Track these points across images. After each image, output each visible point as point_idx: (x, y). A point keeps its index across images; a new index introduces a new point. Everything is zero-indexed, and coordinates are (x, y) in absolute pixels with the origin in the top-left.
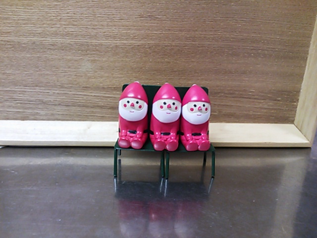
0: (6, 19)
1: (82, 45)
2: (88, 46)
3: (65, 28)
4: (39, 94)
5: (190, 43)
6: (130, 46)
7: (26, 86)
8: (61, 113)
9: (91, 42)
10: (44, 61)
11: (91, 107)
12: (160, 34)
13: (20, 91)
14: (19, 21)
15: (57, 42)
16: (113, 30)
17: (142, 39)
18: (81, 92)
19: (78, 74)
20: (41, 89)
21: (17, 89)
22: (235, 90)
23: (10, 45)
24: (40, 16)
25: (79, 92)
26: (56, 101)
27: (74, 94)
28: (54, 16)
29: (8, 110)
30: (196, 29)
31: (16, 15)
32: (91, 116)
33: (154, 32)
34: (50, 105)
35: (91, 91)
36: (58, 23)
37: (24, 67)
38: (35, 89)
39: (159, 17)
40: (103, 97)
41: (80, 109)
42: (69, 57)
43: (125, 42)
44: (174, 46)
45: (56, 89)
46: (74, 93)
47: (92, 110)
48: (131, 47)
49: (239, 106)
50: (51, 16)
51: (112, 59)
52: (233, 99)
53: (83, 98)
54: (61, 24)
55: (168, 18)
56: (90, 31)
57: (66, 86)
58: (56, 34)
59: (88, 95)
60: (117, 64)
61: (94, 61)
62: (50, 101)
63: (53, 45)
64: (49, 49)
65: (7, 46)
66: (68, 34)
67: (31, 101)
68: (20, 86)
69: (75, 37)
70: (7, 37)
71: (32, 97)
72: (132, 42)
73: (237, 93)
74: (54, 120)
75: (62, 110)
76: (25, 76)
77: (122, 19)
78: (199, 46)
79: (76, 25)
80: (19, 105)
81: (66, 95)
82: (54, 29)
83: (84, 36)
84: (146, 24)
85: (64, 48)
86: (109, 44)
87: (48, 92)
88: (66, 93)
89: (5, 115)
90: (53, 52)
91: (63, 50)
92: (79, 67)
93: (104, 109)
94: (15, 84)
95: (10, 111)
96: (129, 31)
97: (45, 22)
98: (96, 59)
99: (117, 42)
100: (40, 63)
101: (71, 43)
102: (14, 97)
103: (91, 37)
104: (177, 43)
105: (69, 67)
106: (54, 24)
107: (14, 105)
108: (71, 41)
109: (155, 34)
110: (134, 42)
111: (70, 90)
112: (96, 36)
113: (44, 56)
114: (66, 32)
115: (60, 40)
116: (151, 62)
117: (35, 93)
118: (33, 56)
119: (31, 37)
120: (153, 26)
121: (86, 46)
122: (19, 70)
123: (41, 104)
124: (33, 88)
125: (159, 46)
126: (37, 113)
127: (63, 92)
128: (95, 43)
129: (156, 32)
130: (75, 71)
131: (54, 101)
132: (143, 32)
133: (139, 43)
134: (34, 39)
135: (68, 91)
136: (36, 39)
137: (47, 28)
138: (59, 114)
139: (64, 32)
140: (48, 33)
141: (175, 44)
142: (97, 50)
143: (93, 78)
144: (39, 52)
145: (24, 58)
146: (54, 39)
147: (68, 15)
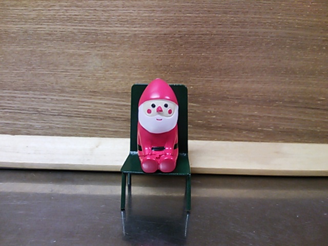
1: (88, 34)
2: (97, 34)
3: (66, 10)
4: (33, 101)
5: (238, 30)
6: (154, 34)
7: (17, 90)
8: (62, 126)
9: (101, 30)
10: (39, 56)
11: (101, 119)
12: (196, 17)
13: (8, 97)
15: (56, 30)
16: (131, 13)
17: (170, 25)
18: (87, 98)
19: (83, 74)
20: (35, 94)
21: (5, 93)
22: (298, 98)
25: (84, 98)
26: (55, 110)
27: (79, 101)
30: (247, 10)
32: (101, 130)
33: (188, 15)
34: (47, 115)
35: (100, 97)
36: (57, 4)
37: (13, 64)
38: (28, 94)
40: (117, 105)
41: (85, 121)
42: (71, 51)
43: (146, 29)
44: (214, 35)
45: (54, 94)
46: (78, 99)
47: (101, 122)
48: (155, 36)
49: (302, 120)
51: (129, 54)
52: (295, 110)
53: (89, 106)
54: (60, 6)
56: (99, 14)
57: (67, 90)
58: (53, 19)
59: (97, 103)
60: (135, 60)
61: (104, 56)
62: (48, 109)
64: (46, 39)
66: (69, 19)
67: (23, 110)
68: (9, 90)
69: (80, 23)
71: (24, 104)
72: (156, 29)
73: (301, 101)
75: (62, 121)
76: (14, 77)
78: (250, 34)
79: (81, 7)
80: (8, 114)
81: (68, 102)
82: (52, 13)
83: (91, 22)
84: (176, 4)
85: (64, 38)
86: (125, 32)
87: (44, 99)
88: (67, 100)
90: (50, 45)
91: (63, 41)
92: (85, 64)
93: (117, 122)
94: (2, 87)
96: (152, 14)
97: (40, 3)
98: (108, 53)
99: (136, 29)
100: (33, 59)
101: (75, 31)
102: (1, 105)
103: (100, 23)
104: (220, 30)
105: (72, 64)
106: (51, 6)
108: (74, 29)
109: (190, 17)
110: (159, 29)
111: (73, 95)
112: (107, 21)
113: (39, 49)
114: (67, 16)
115: (59, 27)
116: (182, 57)
117: (28, 99)
118: (24, 50)
119: (22, 24)
120: (186, 6)
121: (93, 35)
122: (7, 68)
123: (36, 114)
124: (24, 92)
125: (194, 35)
126: (31, 125)
127: (64, 98)
128: (107, 30)
129: (190, 15)
130: (79, 70)
131: (52, 110)
132: (172, 15)
133: (166, 30)
134: (26, 26)
135: (71, 97)
136: (28, 26)
137: (42, 11)
138: (59, 128)
139: (65, 17)
140: (43, 18)
141: (217, 31)
142: (109, 41)
143: (103, 80)
144: (32, 44)
145: (13, 53)
146: (52, 26)
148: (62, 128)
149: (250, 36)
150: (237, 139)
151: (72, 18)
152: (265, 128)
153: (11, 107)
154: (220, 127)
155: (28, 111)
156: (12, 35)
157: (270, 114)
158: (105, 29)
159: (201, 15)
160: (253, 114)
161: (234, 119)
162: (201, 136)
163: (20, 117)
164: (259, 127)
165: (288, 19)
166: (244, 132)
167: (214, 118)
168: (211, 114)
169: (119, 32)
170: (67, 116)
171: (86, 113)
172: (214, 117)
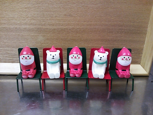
0: (4, 17)
1: (38, 29)
2: (41, 29)
3: (30, 21)
5: (89, 27)
7: (14, 48)
9: (43, 28)
10: (21, 36)
12: (75, 23)
13: (11, 50)
14: (9, 18)
16: (53, 22)
17: (66, 26)
19: (37, 42)
21: (9, 49)
23: (5, 29)
24: (18, 16)
28: (25, 16)
29: (6, 58)
30: (92, 20)
31: (7, 16)
33: (72, 22)
36: (27, 19)
37: (12, 39)
39: (74, 15)
42: (32, 34)
43: (58, 27)
44: (81, 29)
48: (61, 29)
50: (23, 16)
51: (52, 35)
54: (28, 19)
55: (78, 16)
56: (42, 22)
58: (26, 24)
60: (55, 37)
61: (44, 36)
63: (25, 29)
65: (4, 30)
66: (31, 24)
68: (11, 47)
70: (4, 25)
76: (12, 43)
77: (56, 17)
78: (93, 28)
79: (35, 20)
80: (10, 56)
82: (25, 22)
83: (39, 25)
84: (68, 19)
85: (29, 30)
86: (51, 28)
89: (4, 60)
90: (25, 32)
92: (37, 39)
94: (8, 46)
96: (60, 22)
97: (21, 18)
98: (45, 35)
99: (54, 27)
100: (19, 37)
101: (33, 28)
102: (8, 53)
103: (42, 25)
104: (83, 27)
105: (33, 39)
106: (25, 19)
107: (8, 56)
108: (33, 27)
109: (72, 23)
112: (45, 25)
113: (21, 34)
115: (28, 26)
116: (71, 36)
118: (16, 34)
119: (15, 26)
120: (71, 19)
122: (10, 40)
124: (16, 48)
125: (74, 29)
130: (35, 41)
132: (67, 22)
136: (17, 26)
137: (22, 21)
140: (22, 23)
142: (45, 31)
143: (44, 44)
144: (18, 32)
145: (12, 35)
146: (25, 26)
147: (31, 15)
149: (93, 29)
153: (11, 53)
156: (11, 29)
163: (15, 57)
165: (106, 23)
169: (49, 28)
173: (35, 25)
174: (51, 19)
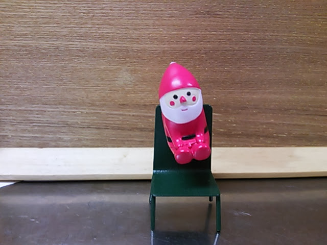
0: (22, 17)
1: (121, 51)
2: (127, 51)
3: (98, 28)
4: (63, 115)
5: (258, 46)
6: (181, 51)
7: (47, 105)
8: (90, 138)
9: (132, 47)
10: (70, 72)
11: (128, 130)
12: (221, 35)
13: (37, 111)
14: (38, 20)
15: (88, 47)
16: (161, 31)
17: (197, 42)
18: (116, 110)
19: (113, 89)
20: (65, 108)
21: (34, 107)
22: (309, 106)
23: (26, 50)
24: (66, 12)
25: (114, 110)
26: (85, 122)
27: (108, 114)
28: (84, 13)
29: (21, 135)
30: (266, 29)
31: (34, 12)
32: (128, 141)
34: (76, 127)
35: (128, 110)
36: (90, 22)
37: (44, 79)
38: (58, 108)
39: (220, 13)
40: (144, 116)
41: (114, 133)
42: (102, 67)
43: (175, 46)
44: (237, 51)
45: (84, 107)
46: (108, 112)
47: (130, 133)
48: (183, 52)
49: (312, 126)
50: (80, 13)
51: (157, 69)
52: (306, 117)
54: (93, 24)
55: (231, 15)
56: (131, 32)
57: (97, 103)
58: (86, 37)
59: (125, 115)
61: (134, 71)
62: (77, 122)
64: (77, 56)
65: (21, 53)
66: (102, 37)
67: (52, 123)
68: (38, 104)
69: (112, 41)
70: (22, 40)
71: (53, 118)
72: (183, 46)
73: (311, 109)
74: (81, 147)
75: (92, 133)
76: (44, 91)
77: (172, 17)
79: (113, 25)
80: (36, 128)
81: (98, 115)
82: (84, 30)
83: (122, 39)
84: (203, 23)
85: (97, 55)
86: (154, 49)
87: (74, 112)
88: (97, 113)
89: (18, 141)
90: (82, 61)
91: (95, 57)
93: (144, 133)
94: (32, 101)
95: (25, 137)
96: (181, 32)
97: (72, 20)
98: (137, 68)
99: (164, 46)
100: (64, 74)
101: (106, 48)
102: (30, 118)
103: (131, 40)
104: (242, 46)
105: (103, 79)
106: (84, 24)
107: (29, 129)
108: (106, 46)
110: (186, 45)
111: (103, 108)
112: (138, 39)
113: (71, 65)
114: (99, 33)
115: (92, 44)
116: (206, 71)
117: (58, 113)
118: (55, 66)
119: (54, 41)
120: (212, 25)
121: (125, 52)
122: (37, 83)
123: (65, 127)
124: (55, 106)
125: (219, 51)
126: (60, 138)
127: (93, 111)
128: (137, 47)
129: (215, 33)
130: (109, 84)
131: (82, 122)
132: (199, 33)
133: (192, 47)
134: (57, 42)
135: (100, 110)
136: (60, 42)
137: (74, 29)
138: (87, 139)
139: (98, 34)
140: (76, 35)
141: (239, 48)
142: (139, 57)
143: (132, 93)
144: (63, 60)
145: (44, 68)
146: (84, 43)
147: (102, 11)
148: (91, 140)
149: (268, 52)
150: (255, 145)
151: (104, 35)
152: (280, 134)
153: (40, 120)
154: (240, 135)
155: (58, 124)
156: (43, 51)
157: (284, 121)
158: (135, 46)
159: (225, 33)
160: (270, 122)
161: (253, 127)
162: (223, 143)
163: (49, 131)
164: (275, 134)
165: (301, 37)
166: (261, 139)
167: (234, 127)
168: (231, 123)
169: (150, 49)
170: (96, 128)
171: (115, 124)
172: (234, 125)
173: (113, 39)
174: (157, 22)
